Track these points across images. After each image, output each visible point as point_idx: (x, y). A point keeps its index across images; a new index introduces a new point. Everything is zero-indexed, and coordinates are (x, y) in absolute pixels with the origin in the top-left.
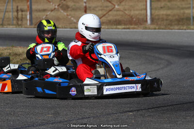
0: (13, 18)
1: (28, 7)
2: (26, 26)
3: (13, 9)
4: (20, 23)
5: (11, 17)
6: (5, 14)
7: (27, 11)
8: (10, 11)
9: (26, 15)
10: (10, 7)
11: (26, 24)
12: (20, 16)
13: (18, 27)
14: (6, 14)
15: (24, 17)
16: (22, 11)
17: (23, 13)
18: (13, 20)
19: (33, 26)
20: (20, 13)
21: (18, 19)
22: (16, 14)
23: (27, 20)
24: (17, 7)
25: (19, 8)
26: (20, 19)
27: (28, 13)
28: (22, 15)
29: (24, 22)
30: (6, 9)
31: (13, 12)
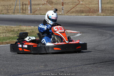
1: (29, 3)
2: (28, 14)
3: (20, 4)
4: (24, 12)
5: (19, 8)
7: (28, 5)
8: (18, 5)
9: (28, 7)
10: (18, 3)
11: (28, 12)
12: (24, 8)
13: (23, 14)
14: (16, 6)
15: (26, 8)
16: (26, 5)
17: (26, 6)
18: (20, 10)
19: (32, 14)
20: (24, 6)
21: (23, 9)
22: (22, 6)
23: (28, 10)
24: (23, 3)
25: (24, 3)
28: (25, 7)
29: (27, 11)
30: (16, 4)
31: (20, 5)
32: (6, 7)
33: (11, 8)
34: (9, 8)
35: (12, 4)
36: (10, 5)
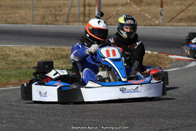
0: (79, 13)
1: (97, 2)
3: (79, 4)
4: (87, 19)
5: (77, 12)
6: (70, 9)
7: (95, 6)
8: (76, 6)
9: (94, 11)
10: (76, 2)
12: (87, 11)
13: (85, 24)
14: (72, 9)
15: (91, 12)
16: (90, 6)
17: (91, 8)
18: (79, 16)
20: (87, 8)
21: (84, 15)
22: (82, 9)
24: (85, 2)
25: (86, 3)
26: (88, 15)
27: (97, 8)
28: (90, 10)
30: (72, 3)
31: (79, 7)
32: (52, 9)
33: (61, 13)
34: (57, 12)
35: (64, 4)
36: (60, 7)
